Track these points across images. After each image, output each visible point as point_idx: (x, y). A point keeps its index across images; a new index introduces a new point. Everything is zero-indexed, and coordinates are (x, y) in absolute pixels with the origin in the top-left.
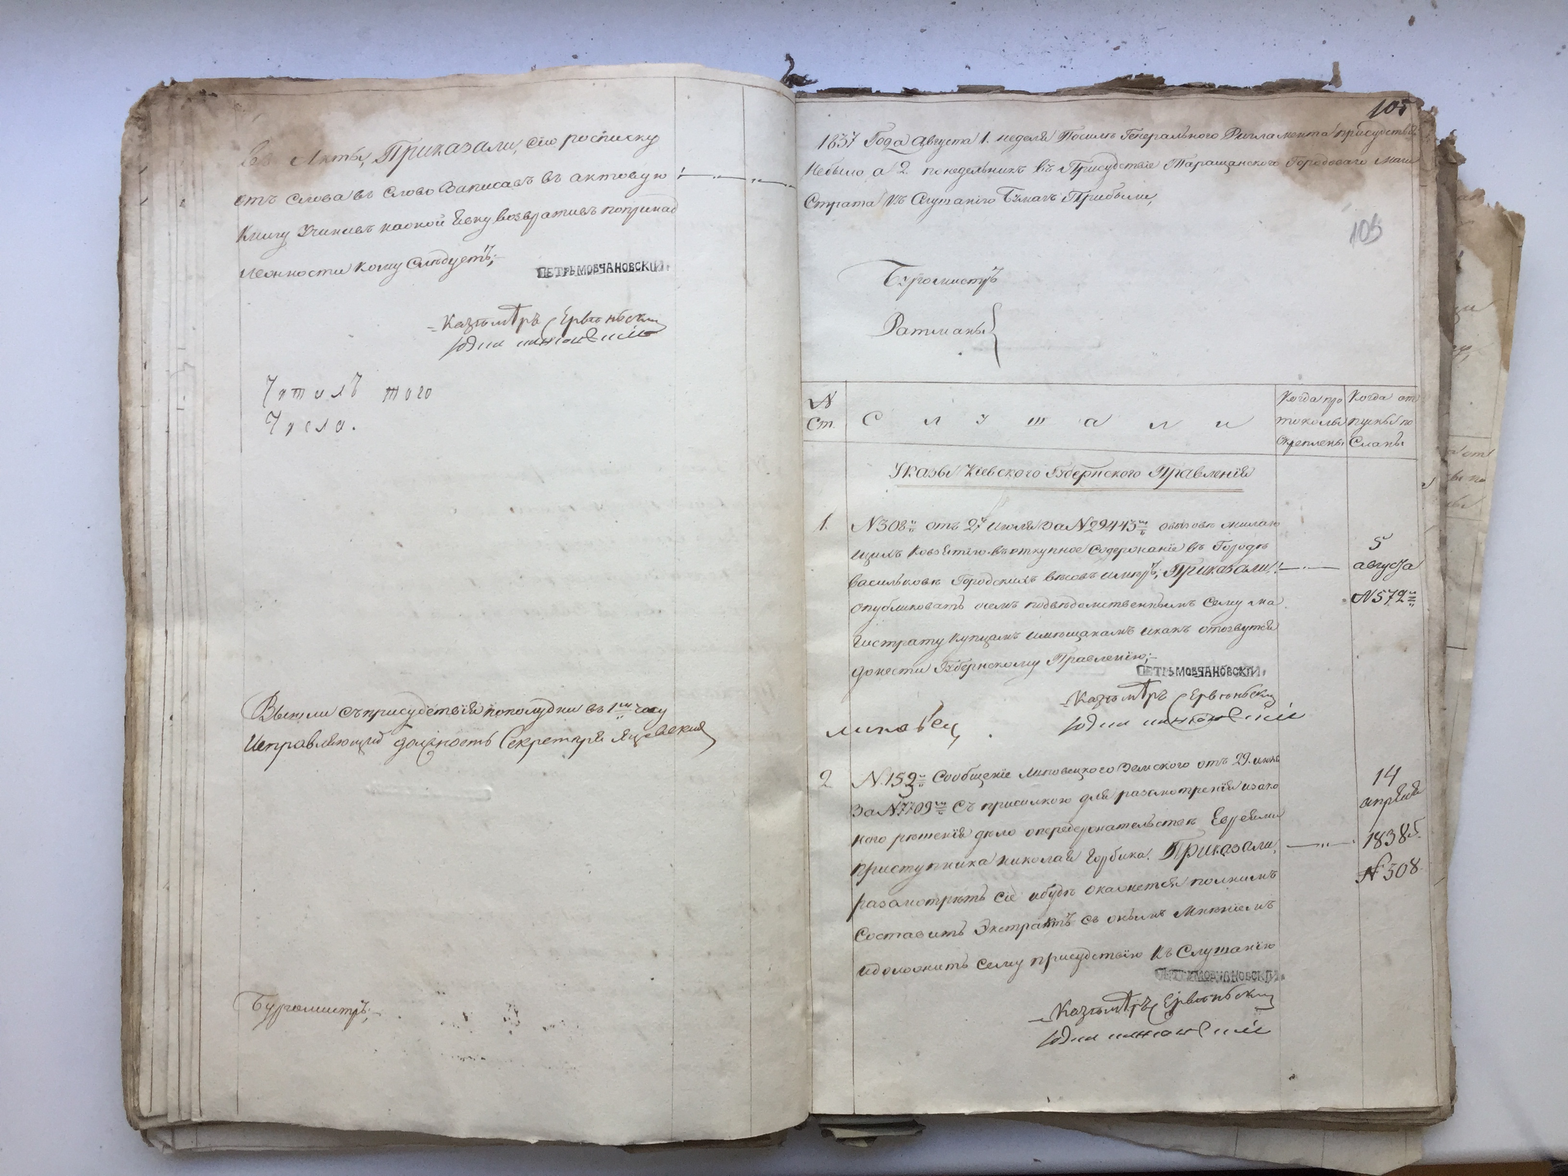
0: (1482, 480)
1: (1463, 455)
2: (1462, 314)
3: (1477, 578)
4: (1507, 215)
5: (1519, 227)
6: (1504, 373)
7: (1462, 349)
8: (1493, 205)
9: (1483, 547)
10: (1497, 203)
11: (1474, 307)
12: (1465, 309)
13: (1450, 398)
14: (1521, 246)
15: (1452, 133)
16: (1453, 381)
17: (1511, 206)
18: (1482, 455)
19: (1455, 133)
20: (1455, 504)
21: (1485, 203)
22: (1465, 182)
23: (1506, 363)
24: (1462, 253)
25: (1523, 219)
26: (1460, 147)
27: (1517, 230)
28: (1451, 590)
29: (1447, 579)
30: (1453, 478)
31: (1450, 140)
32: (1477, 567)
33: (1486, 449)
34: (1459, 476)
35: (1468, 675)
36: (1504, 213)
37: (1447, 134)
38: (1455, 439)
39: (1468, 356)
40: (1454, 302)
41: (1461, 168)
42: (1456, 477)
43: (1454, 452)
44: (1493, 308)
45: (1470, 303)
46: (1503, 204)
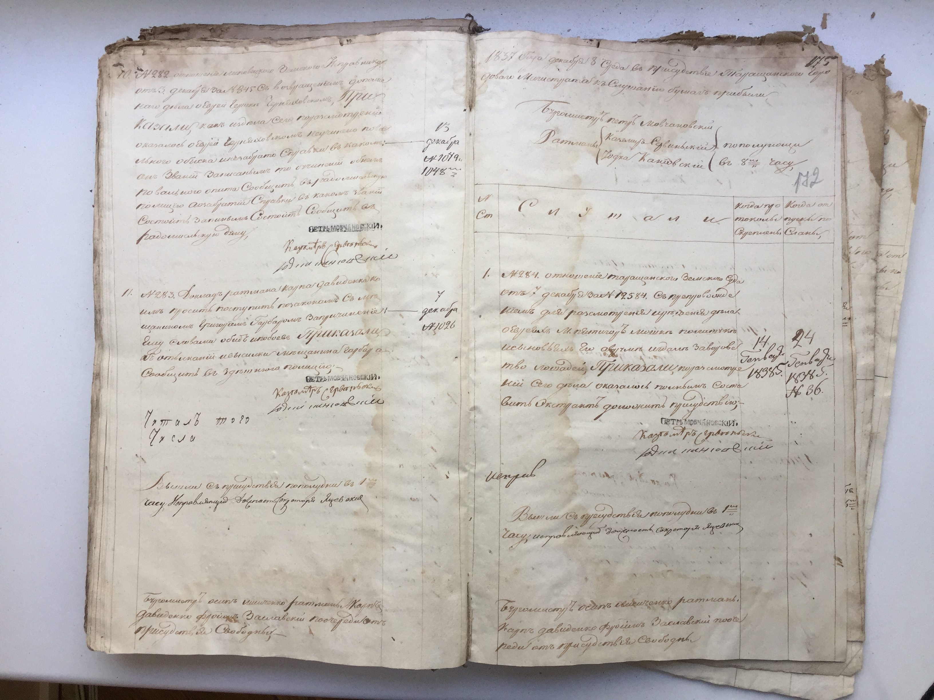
0: (899, 272)
1: (887, 257)
2: (889, 170)
3: (895, 334)
4: (916, 107)
5: (924, 114)
6: (913, 206)
7: (887, 191)
8: (907, 101)
9: (898, 315)
10: (910, 100)
11: (895, 164)
12: (890, 166)
13: (879, 221)
14: (925, 126)
15: (882, 56)
16: (881, 210)
17: (918, 102)
18: (899, 256)
19: (884, 57)
20: (882, 288)
21: (903, 100)
22: (891, 88)
23: (914, 199)
24: (888, 130)
25: (926, 109)
26: (887, 65)
27: (922, 116)
28: (878, 341)
29: (876, 334)
30: (881, 270)
31: (881, 62)
32: (895, 326)
33: (901, 253)
34: (884, 269)
35: (889, 394)
36: (913, 105)
37: (880, 57)
38: (882, 247)
39: (891, 195)
40: (883, 162)
41: (888, 79)
42: (882, 271)
43: (881, 255)
44: (907, 165)
45: (892, 162)
46: (913, 100)
